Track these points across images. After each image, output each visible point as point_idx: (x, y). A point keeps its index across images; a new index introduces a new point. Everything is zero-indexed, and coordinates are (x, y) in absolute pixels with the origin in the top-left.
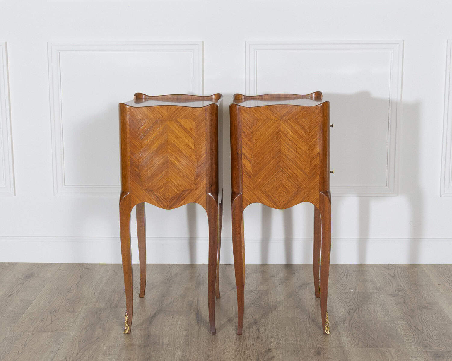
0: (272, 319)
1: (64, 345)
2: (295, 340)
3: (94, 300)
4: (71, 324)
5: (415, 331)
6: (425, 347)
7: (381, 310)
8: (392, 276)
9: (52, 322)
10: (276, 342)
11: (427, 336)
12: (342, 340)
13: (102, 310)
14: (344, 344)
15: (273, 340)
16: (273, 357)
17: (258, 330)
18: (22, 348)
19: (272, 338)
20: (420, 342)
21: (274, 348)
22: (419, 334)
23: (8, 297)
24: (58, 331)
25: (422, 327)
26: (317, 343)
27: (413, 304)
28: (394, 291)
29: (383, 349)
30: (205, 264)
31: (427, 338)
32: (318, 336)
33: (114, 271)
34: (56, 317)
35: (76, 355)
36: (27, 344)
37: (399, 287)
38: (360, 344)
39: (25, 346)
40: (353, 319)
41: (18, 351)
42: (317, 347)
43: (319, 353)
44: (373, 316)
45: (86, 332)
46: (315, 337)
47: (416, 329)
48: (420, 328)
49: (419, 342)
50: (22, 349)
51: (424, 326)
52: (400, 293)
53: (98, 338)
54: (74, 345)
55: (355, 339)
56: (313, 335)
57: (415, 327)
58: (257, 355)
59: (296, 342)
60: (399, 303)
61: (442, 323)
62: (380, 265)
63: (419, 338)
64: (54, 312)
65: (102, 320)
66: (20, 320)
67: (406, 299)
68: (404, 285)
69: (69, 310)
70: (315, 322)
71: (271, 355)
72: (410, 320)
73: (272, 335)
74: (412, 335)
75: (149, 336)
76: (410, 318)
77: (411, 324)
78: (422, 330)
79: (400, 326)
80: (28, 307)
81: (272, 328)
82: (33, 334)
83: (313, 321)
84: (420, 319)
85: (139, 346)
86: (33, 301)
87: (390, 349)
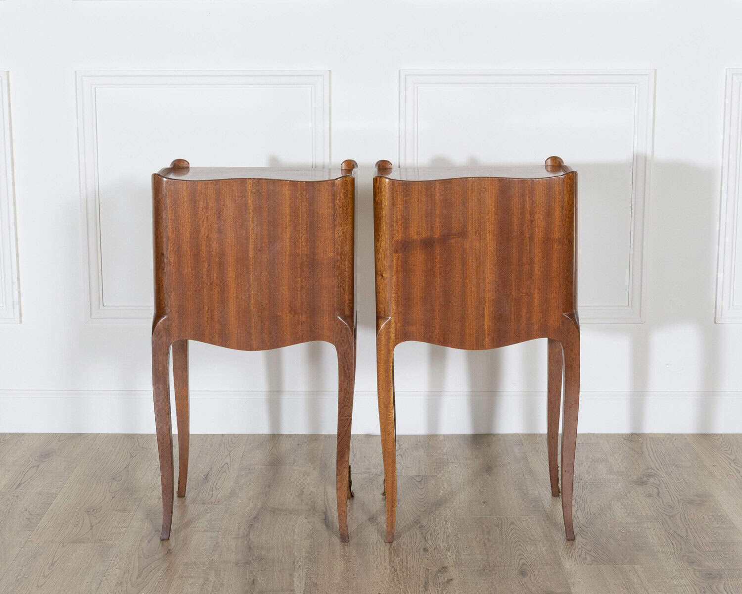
0: (446, 521)
1: (116, 563)
2: (485, 553)
3: (156, 493)
4: (124, 530)
5: (676, 539)
6: (692, 563)
7: (620, 507)
8: (638, 453)
9: (92, 526)
10: (454, 557)
11: (694, 546)
12: (560, 553)
15: (449, 554)
16: (451, 580)
17: (425, 539)
18: (49, 567)
19: (448, 550)
20: (683, 556)
21: (452, 566)
22: (683, 543)
23: (16, 488)
24: (103, 540)
25: (687, 532)
26: (520, 557)
27: (672, 497)
29: (624, 566)
31: (695, 550)
32: (521, 547)
34: (97, 519)
35: (137, 578)
36: (55, 562)
37: (650, 470)
38: (589, 559)
39: (52, 564)
40: (577, 520)
41: (43, 572)
42: (521, 564)
43: (523, 573)
44: (608, 515)
45: (149, 542)
46: (517, 549)
47: (676, 536)
48: (684, 534)
49: (681, 556)
50: (49, 569)
51: (689, 529)
52: (651, 480)
53: (169, 552)
54: (132, 564)
55: (580, 550)
56: (513, 545)
57: (675, 533)
58: (424, 576)
59: (485, 557)
60: (650, 496)
61: (719, 525)
62: (619, 434)
63: (681, 549)
64: (94, 510)
66: (40, 523)
67: (660, 489)
68: (658, 467)
69: (118, 508)
70: (516, 525)
71: (447, 576)
72: (667, 523)
73: (448, 546)
74: (671, 544)
75: (250, 549)
76: (668, 519)
77: (668, 528)
78: (687, 536)
79: (652, 530)
80: (50, 504)
81: (448, 536)
82: (63, 546)
83: (512, 523)
84: (683, 521)
85: (236, 564)
86: (57, 494)
87: (636, 567)
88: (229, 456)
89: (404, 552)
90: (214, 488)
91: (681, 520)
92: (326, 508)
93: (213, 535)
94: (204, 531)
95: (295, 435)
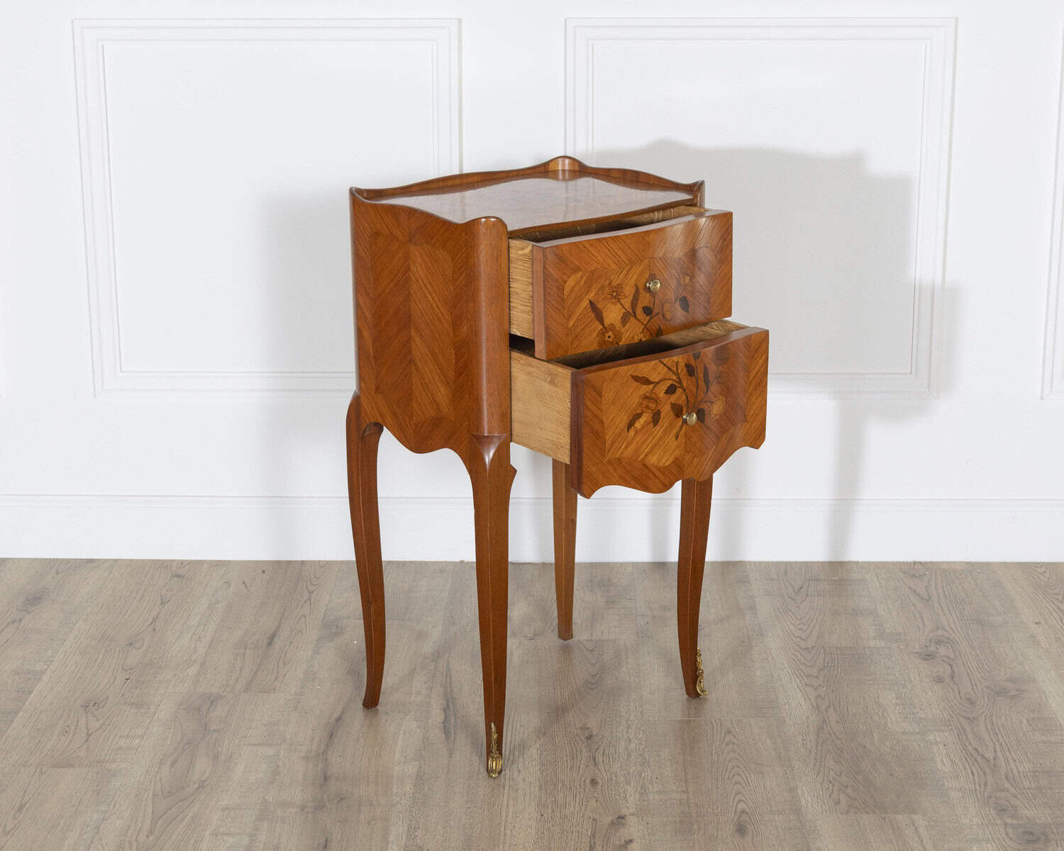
0: (629, 727)
1: (118, 806)
2: (684, 789)
3: (193, 671)
4: (137, 741)
5: (978, 763)
6: (1002, 811)
7: (894, 701)
8: (922, 599)
9: (89, 735)
10: (637, 796)
11: (1006, 777)
12: (799, 791)
13: (213, 700)
14: (803, 803)
15: (630, 790)
17: (595, 760)
18: (14, 815)
19: (628, 782)
20: (990, 797)
21: (633, 814)
22: (988, 771)
24: (103, 763)
25: (995, 751)
26: (737, 798)
27: (974, 683)
28: (928, 644)
29: (899, 817)
30: (466, 560)
31: (1007, 785)
32: (739, 778)
33: (244, 582)
34: (98, 720)
35: (147, 836)
36: (25, 803)
37: (940, 632)
38: (844, 804)
39: (20, 809)
40: (827, 726)
42: (738, 810)
43: (741, 830)
44: (875, 718)
45: (172, 765)
47: (979, 758)
48: (990, 755)
49: (986, 797)
50: (14, 818)
51: (997, 746)
52: (942, 650)
53: (202, 785)
54: (143, 807)
55: (831, 785)
56: (728, 773)
57: (978, 752)
58: (590, 833)
59: (685, 796)
60: (939, 680)
61: (1044, 738)
62: (893, 563)
63: (985, 785)
64: (95, 703)
65: (212, 729)
67: (954, 667)
68: (953, 626)
69: (132, 700)
70: (734, 736)
71: (624, 833)
72: (964, 730)
73: (629, 774)
74: (971, 775)
75: (326, 778)
76: (966, 725)
77: (967, 744)
78: (994, 759)
79: (941, 747)
80: (30, 692)
81: (629, 755)
82: (41, 773)
83: (729, 732)
84: (989, 727)
85: (303, 808)
86: (43, 673)
87: (915, 817)
88: (308, 602)
89: (560, 785)
90: (281, 662)
91: (987, 729)
92: (447, 701)
93: (271, 751)
94: (259, 745)
95: (411, 562)
